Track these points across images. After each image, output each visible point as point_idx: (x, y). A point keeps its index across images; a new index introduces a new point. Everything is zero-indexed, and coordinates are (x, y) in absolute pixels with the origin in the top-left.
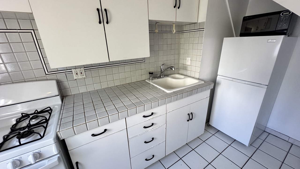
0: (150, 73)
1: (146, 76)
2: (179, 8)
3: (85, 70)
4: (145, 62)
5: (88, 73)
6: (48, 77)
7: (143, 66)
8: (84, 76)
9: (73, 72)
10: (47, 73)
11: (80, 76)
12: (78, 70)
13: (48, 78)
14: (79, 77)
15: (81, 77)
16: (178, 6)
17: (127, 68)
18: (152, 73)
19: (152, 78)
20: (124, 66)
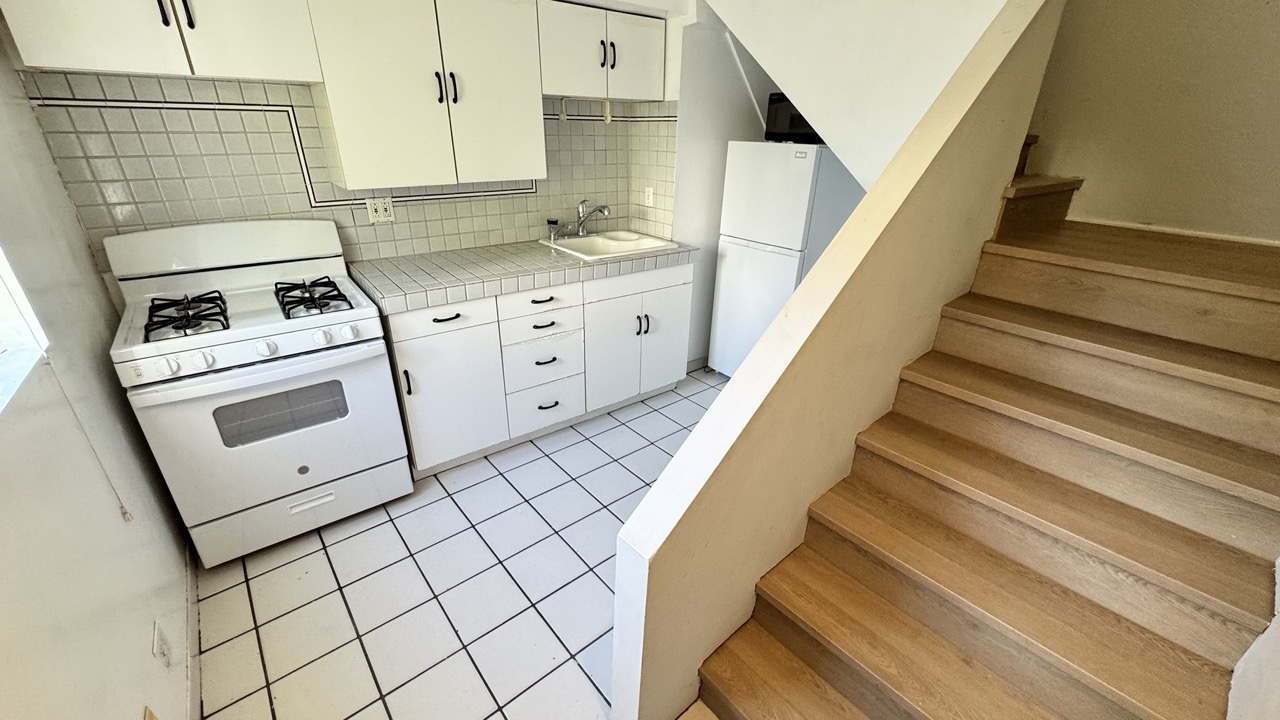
0: (550, 222)
1: (539, 231)
2: (613, 67)
3: (395, 204)
4: (538, 194)
5: (401, 210)
6: (315, 213)
7: (531, 202)
8: (392, 219)
9: (368, 206)
10: (314, 204)
11: (382, 218)
12: (379, 203)
13: (315, 215)
14: (380, 220)
15: (386, 219)
16: (610, 62)
17: (493, 205)
18: (555, 223)
19: (555, 235)
20: (485, 200)
